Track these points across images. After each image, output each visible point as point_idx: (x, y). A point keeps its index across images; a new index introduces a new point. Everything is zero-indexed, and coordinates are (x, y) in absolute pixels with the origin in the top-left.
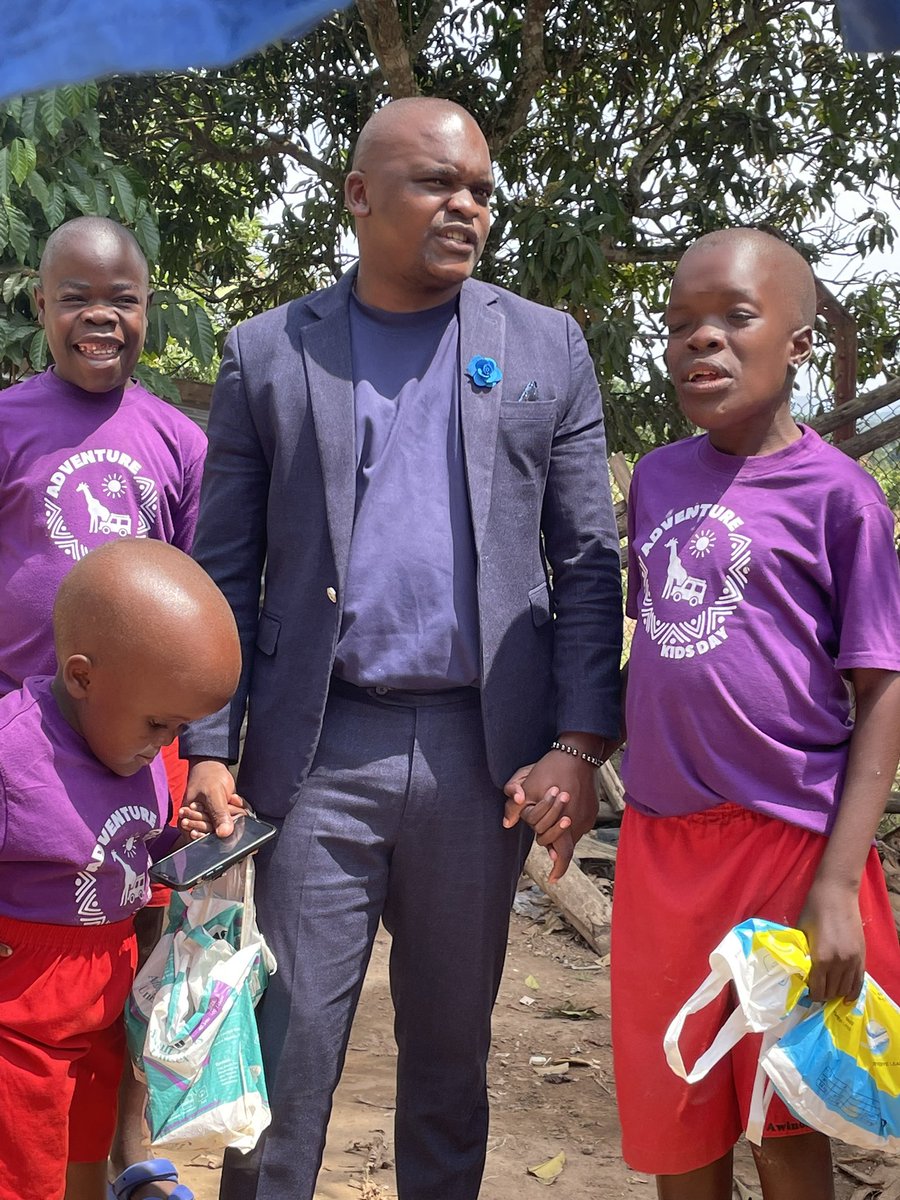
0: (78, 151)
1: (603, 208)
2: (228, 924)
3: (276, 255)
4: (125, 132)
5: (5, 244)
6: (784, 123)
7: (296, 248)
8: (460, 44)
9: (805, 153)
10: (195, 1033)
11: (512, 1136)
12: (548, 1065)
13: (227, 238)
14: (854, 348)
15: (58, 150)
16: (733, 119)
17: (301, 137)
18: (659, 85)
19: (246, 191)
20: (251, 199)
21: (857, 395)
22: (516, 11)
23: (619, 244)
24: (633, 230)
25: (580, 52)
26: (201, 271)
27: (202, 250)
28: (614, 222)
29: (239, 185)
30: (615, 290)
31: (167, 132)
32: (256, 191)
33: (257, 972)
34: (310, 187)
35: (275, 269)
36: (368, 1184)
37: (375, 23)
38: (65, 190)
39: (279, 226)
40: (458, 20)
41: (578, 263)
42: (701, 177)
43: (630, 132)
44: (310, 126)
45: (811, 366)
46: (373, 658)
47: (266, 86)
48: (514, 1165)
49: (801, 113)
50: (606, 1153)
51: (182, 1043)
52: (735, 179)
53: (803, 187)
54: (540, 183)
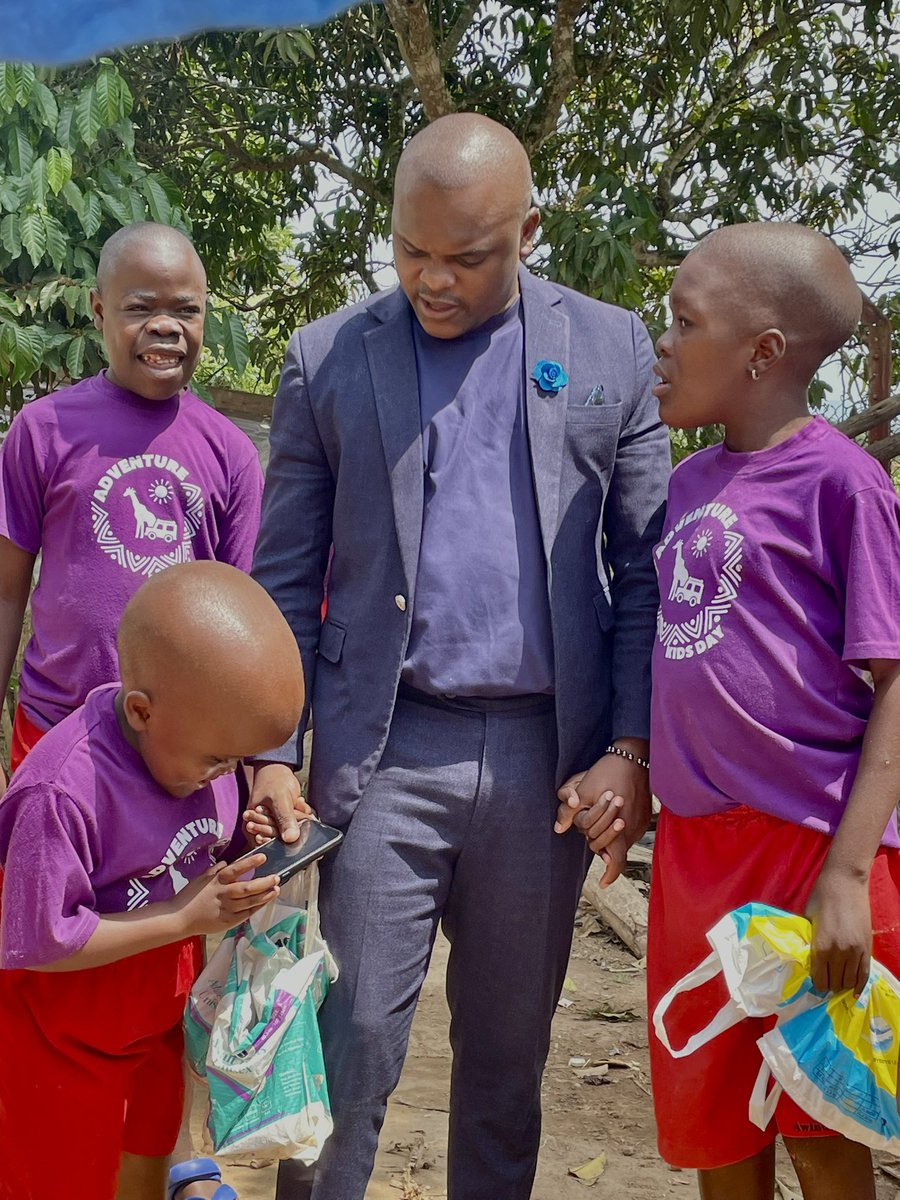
0: (112, 161)
1: (635, 211)
2: (291, 931)
3: (307, 263)
4: (158, 142)
5: (43, 253)
6: (814, 126)
7: (327, 256)
8: (490, 51)
9: (836, 155)
10: (258, 1042)
11: (552, 1137)
12: (587, 1066)
13: (260, 247)
14: (888, 349)
15: (92, 161)
16: (764, 121)
17: (333, 146)
18: (689, 90)
19: (277, 200)
20: (282, 208)
21: (892, 395)
22: (545, 17)
23: (650, 248)
24: (664, 234)
25: (610, 56)
26: (234, 279)
27: (235, 258)
28: (645, 225)
29: (271, 194)
30: (645, 294)
31: (199, 141)
32: (288, 200)
33: (320, 980)
34: (341, 195)
35: (307, 277)
36: (410, 1185)
37: (406, 31)
38: (101, 199)
39: (310, 234)
40: (487, 27)
41: (610, 267)
42: (732, 181)
43: (660, 136)
44: (341, 134)
45: (843, 368)
46: (444, 666)
47: (297, 95)
48: (555, 1166)
49: (831, 114)
50: (647, 1154)
51: (245, 1053)
52: (766, 181)
53: (835, 189)
54: (570, 188)
